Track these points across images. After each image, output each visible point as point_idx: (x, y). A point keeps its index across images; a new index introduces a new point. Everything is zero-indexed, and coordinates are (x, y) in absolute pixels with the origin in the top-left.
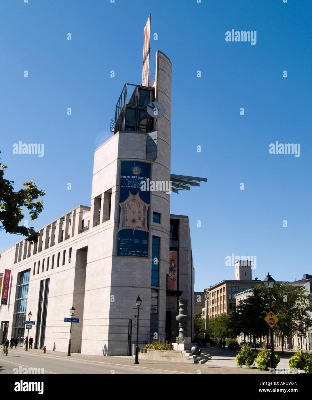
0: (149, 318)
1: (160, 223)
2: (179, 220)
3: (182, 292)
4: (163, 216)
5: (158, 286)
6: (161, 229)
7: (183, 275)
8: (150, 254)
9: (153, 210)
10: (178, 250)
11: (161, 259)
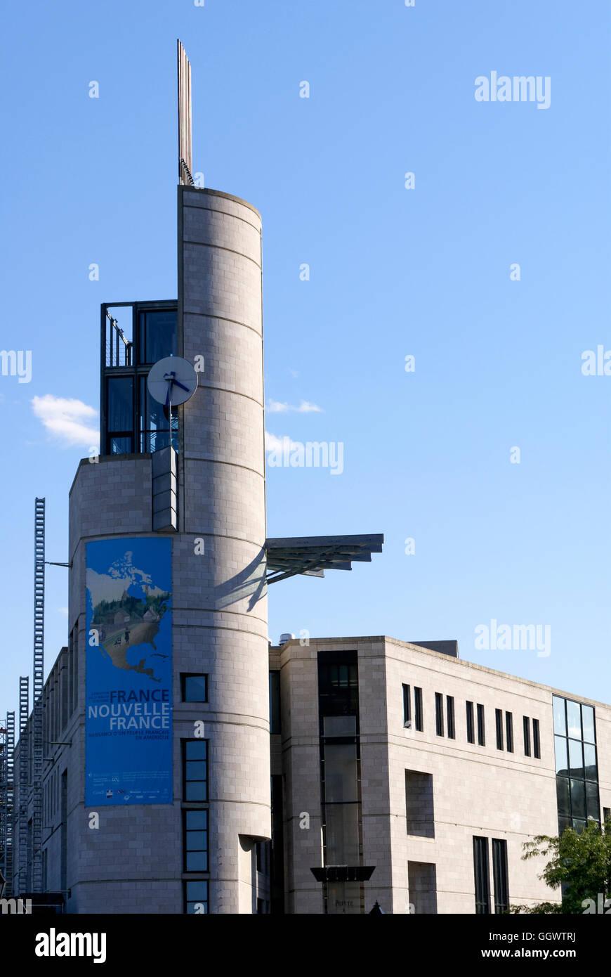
1: (207, 701)
2: (355, 652)
3: (372, 869)
4: (212, 680)
5: (208, 872)
6: (209, 717)
7: (374, 818)
8: (175, 789)
9: (178, 670)
10: (358, 744)
11: (211, 797)
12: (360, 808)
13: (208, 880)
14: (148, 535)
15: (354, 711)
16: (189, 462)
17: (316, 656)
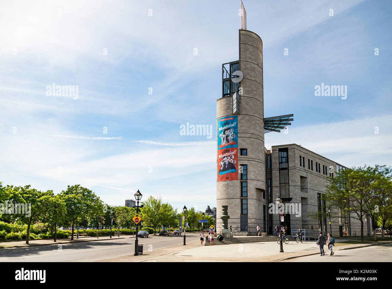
0: (240, 217)
1: (247, 155)
2: (287, 149)
3: (291, 199)
4: (248, 150)
5: (247, 197)
6: (247, 159)
8: (238, 177)
9: (239, 148)
10: (288, 169)
11: (248, 178)
12: (289, 184)
13: (247, 199)
14: (232, 116)
15: (287, 162)
16: (242, 97)
17: (278, 149)
